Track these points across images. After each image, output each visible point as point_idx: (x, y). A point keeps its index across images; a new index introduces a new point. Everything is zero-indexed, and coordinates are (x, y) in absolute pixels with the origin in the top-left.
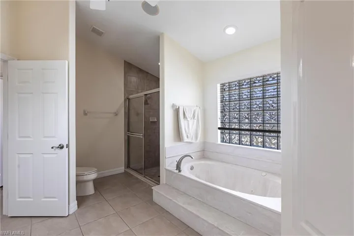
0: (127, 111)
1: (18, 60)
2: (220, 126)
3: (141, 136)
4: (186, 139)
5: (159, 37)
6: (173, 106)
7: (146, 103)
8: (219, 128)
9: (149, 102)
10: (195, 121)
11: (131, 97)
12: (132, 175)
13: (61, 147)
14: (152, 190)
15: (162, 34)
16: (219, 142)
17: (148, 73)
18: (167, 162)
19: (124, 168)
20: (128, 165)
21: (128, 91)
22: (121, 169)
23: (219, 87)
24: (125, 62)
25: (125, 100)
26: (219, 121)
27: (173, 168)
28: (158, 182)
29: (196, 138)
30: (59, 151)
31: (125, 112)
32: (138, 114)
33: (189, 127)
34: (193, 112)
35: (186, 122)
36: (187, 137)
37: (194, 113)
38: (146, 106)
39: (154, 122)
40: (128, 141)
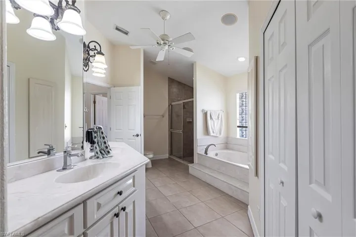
0: (170, 114)
1: (114, 87)
2: (239, 125)
3: (181, 132)
4: (212, 134)
5: (193, 64)
6: (203, 110)
7: (184, 108)
8: (238, 127)
9: (186, 106)
10: (220, 121)
11: (173, 103)
12: (174, 160)
13: (138, 136)
14: (188, 166)
15: (195, 62)
16: (238, 136)
17: (185, 85)
18: (199, 149)
19: (168, 155)
20: (171, 153)
21: (171, 100)
22: (167, 156)
23: (238, 96)
24: (169, 78)
25: (169, 106)
26: (238, 121)
27: (203, 153)
28: (192, 162)
29: (220, 134)
30: (136, 138)
31: (169, 115)
32: (178, 116)
33: (215, 125)
34: (217, 115)
35: (212, 122)
36: (213, 132)
37: (219, 115)
38: (184, 110)
39: (190, 122)
40: (171, 135)
